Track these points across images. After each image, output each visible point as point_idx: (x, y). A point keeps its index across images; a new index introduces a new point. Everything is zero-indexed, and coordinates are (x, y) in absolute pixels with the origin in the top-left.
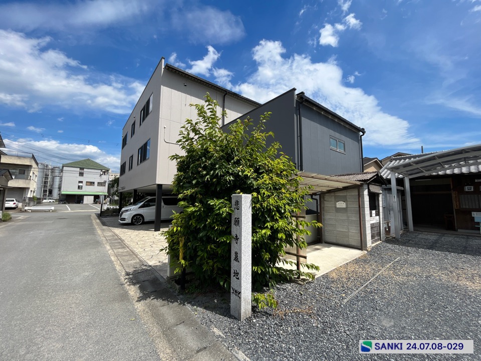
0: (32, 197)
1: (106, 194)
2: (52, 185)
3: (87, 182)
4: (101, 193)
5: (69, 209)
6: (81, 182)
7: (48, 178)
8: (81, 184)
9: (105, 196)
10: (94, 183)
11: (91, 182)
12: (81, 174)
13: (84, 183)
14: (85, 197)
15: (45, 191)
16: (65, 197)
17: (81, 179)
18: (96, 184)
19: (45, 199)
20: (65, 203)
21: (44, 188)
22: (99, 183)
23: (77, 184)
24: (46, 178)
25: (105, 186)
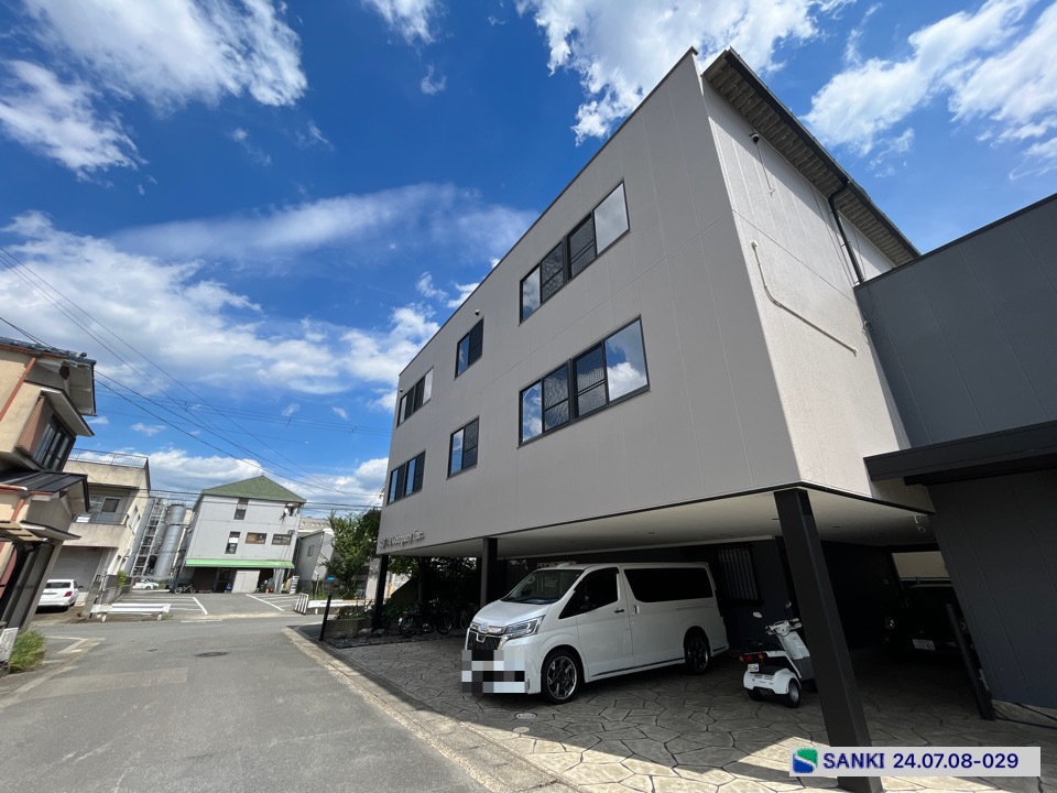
0: (115, 574)
1: (291, 565)
2: (159, 547)
3: (249, 534)
4: (277, 564)
5: (204, 610)
6: (235, 534)
7: (155, 529)
8: (234, 540)
9: (287, 570)
10: (264, 536)
11: (259, 535)
12: (240, 514)
13: (243, 536)
14: (240, 575)
15: (141, 561)
16: (189, 576)
17: (237, 526)
18: (269, 538)
19: (139, 581)
20: (188, 592)
21: (142, 553)
22: (276, 537)
23: (226, 539)
24: (152, 529)
25: (289, 544)
